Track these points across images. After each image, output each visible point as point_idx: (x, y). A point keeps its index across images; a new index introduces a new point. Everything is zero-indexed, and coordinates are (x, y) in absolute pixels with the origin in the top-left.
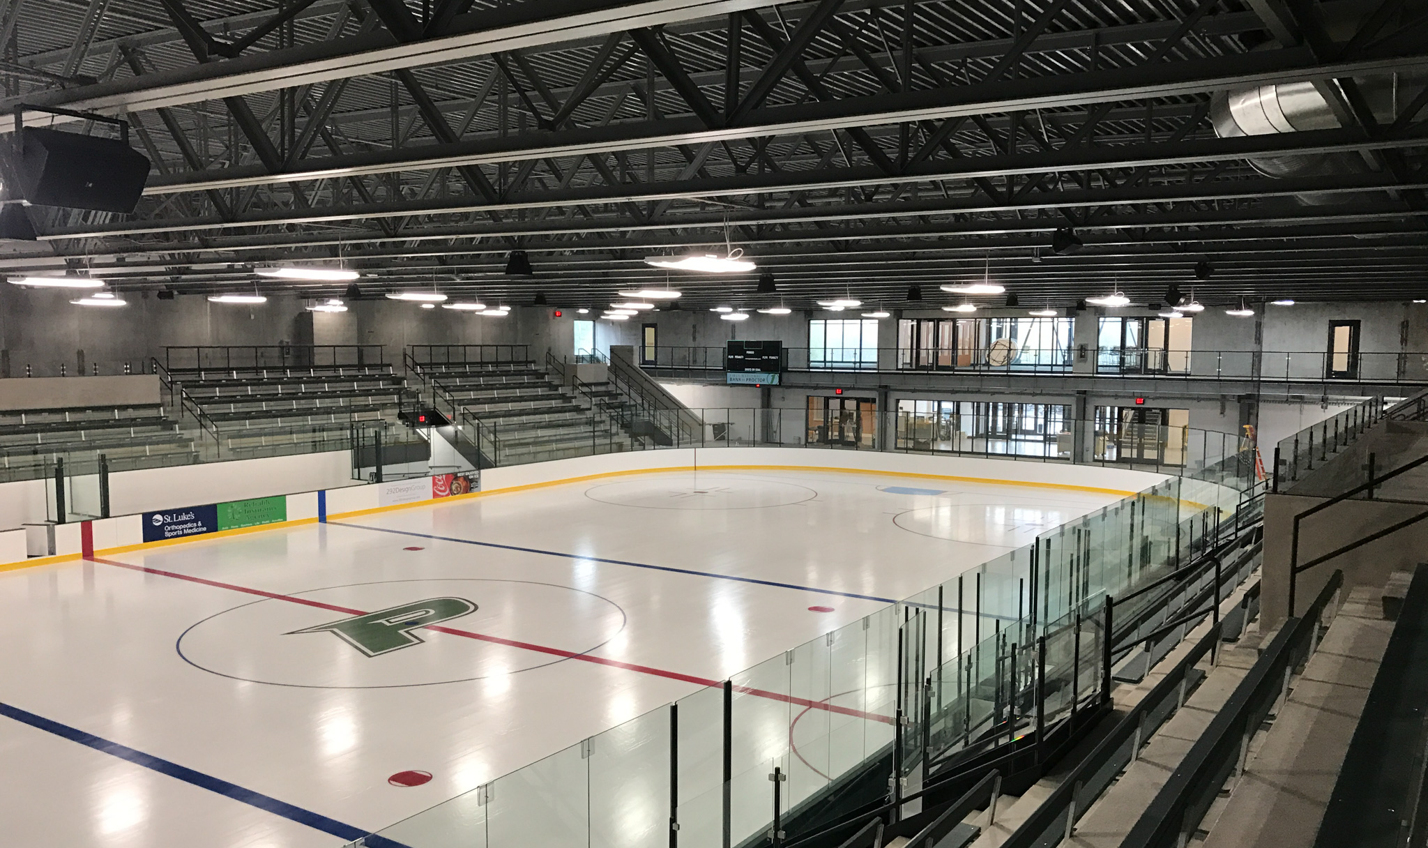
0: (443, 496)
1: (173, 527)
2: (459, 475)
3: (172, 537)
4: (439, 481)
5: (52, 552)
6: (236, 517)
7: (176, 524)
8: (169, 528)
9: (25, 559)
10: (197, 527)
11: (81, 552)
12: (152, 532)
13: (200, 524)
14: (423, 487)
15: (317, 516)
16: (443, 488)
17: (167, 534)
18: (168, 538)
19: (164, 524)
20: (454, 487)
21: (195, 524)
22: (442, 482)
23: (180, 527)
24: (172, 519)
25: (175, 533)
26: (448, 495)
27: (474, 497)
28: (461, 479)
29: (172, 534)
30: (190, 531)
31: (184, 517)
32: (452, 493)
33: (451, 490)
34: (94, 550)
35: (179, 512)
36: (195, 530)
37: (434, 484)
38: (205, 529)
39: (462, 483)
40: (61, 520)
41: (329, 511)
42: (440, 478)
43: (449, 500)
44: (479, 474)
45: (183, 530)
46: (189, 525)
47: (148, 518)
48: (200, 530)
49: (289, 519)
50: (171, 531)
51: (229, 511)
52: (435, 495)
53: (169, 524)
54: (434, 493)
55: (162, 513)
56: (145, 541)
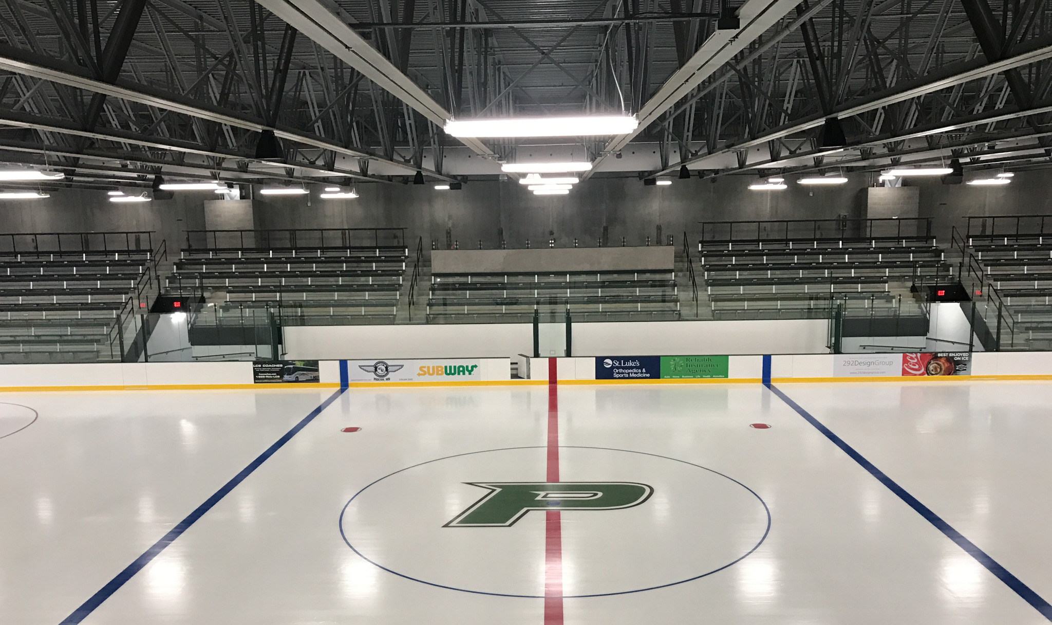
0: (915, 375)
1: (621, 370)
2: (939, 355)
3: (619, 378)
4: (912, 358)
5: (529, 377)
6: (678, 369)
7: (624, 368)
8: (617, 371)
9: (508, 378)
10: (642, 373)
11: (548, 380)
12: (603, 372)
13: (644, 370)
14: (890, 363)
15: (760, 376)
16: (917, 367)
17: (616, 375)
18: (616, 378)
19: (612, 368)
20: (931, 367)
21: (640, 371)
22: (916, 361)
23: (626, 371)
24: (620, 364)
25: (622, 376)
26: (923, 374)
27: (959, 380)
28: (943, 360)
29: (619, 376)
30: (634, 375)
31: (630, 364)
32: (928, 372)
33: (927, 369)
34: (558, 380)
35: (627, 359)
36: (640, 375)
37: (905, 361)
38: (648, 375)
39: (944, 365)
40: (537, 355)
41: (774, 374)
42: (914, 356)
43: (924, 380)
44: (970, 356)
45: (629, 373)
46: (635, 370)
47: (600, 361)
48: (644, 375)
49: (730, 376)
50: (619, 373)
51: (672, 363)
52: (905, 372)
53: (618, 368)
54: (904, 369)
55: (612, 358)
56: (597, 378)
